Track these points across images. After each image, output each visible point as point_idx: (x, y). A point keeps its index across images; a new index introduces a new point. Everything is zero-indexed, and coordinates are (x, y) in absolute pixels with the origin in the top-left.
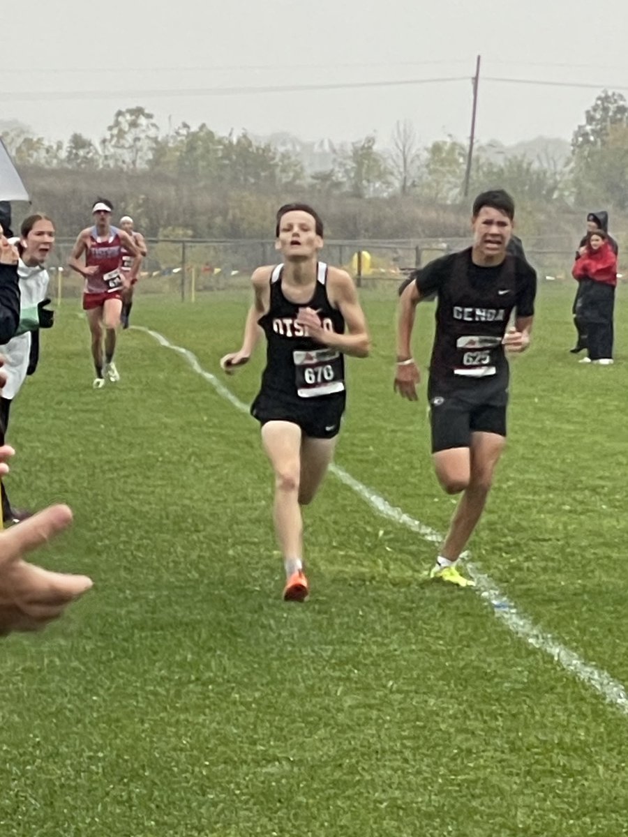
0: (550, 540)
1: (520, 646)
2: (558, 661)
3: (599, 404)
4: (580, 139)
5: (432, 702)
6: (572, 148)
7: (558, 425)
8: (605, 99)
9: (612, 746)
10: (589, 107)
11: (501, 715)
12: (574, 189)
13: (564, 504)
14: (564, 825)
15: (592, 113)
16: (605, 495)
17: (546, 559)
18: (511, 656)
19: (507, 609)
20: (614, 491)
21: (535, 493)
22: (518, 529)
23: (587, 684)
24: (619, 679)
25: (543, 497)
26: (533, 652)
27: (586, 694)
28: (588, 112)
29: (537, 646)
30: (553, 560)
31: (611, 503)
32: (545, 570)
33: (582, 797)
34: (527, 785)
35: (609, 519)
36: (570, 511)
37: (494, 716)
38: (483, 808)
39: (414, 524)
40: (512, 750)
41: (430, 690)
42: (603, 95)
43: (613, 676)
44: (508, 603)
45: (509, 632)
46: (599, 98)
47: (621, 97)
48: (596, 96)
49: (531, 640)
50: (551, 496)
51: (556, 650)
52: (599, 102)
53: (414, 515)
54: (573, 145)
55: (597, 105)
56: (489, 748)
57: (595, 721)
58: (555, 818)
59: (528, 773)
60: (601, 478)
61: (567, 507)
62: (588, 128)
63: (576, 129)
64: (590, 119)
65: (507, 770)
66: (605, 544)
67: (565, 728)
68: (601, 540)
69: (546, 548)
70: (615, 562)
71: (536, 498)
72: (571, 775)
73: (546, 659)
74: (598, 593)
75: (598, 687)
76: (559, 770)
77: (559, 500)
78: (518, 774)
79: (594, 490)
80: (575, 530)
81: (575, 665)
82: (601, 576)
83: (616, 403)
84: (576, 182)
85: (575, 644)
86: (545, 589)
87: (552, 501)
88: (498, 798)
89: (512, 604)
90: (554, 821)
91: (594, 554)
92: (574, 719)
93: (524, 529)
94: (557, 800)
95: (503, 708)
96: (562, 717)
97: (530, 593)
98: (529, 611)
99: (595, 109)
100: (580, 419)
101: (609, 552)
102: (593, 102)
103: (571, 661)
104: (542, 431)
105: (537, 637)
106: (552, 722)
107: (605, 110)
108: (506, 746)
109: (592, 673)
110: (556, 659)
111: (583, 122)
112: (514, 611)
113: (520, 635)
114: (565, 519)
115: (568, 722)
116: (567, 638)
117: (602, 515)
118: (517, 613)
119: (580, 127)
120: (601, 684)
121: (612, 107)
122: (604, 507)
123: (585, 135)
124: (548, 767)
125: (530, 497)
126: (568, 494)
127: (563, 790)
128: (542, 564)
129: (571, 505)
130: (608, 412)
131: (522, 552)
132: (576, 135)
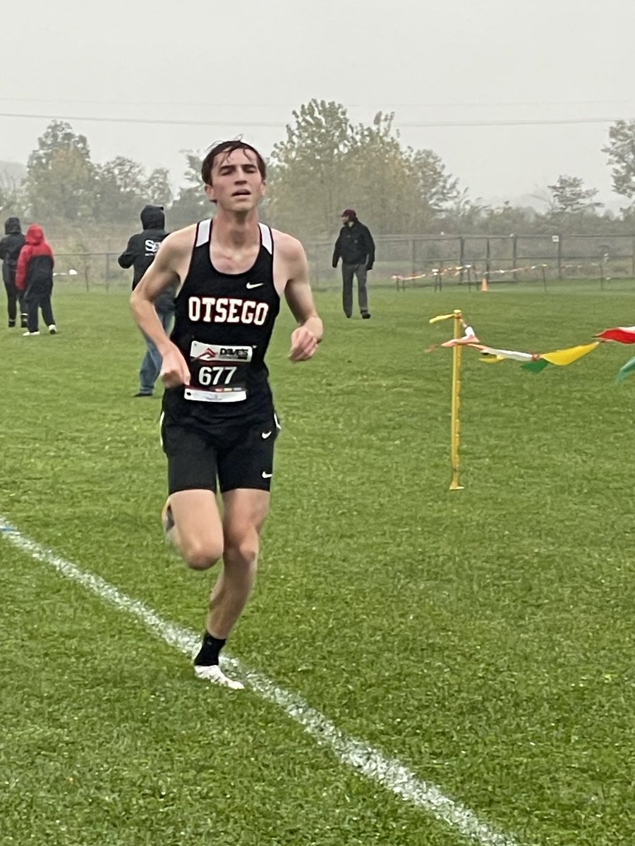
0: (41, 478)
1: (27, 561)
2: (60, 570)
3: (69, 374)
4: (35, 162)
6: (28, 169)
7: (36, 391)
8: (56, 127)
9: (113, 633)
10: (41, 135)
11: (17, 612)
12: (30, 205)
13: (49, 451)
14: (82, 694)
15: (44, 140)
16: (83, 444)
17: (40, 493)
18: (20, 568)
19: (12, 532)
20: (89, 440)
21: (23, 443)
22: (13, 470)
23: (86, 587)
24: (112, 583)
25: (31, 446)
26: (37, 564)
27: (88, 595)
28: (40, 139)
29: (41, 560)
30: (46, 494)
31: (88, 450)
32: (40, 501)
33: (94, 670)
34: (46, 664)
35: (88, 462)
36: (54, 457)
37: (13, 613)
38: (12, 682)
40: (30, 638)
42: (53, 124)
43: (107, 581)
44: (11, 527)
45: (15, 549)
46: (49, 127)
47: (68, 125)
48: (48, 125)
49: (35, 555)
50: (37, 445)
51: (57, 562)
52: (50, 130)
54: (28, 167)
55: (48, 133)
56: (11, 637)
57: (97, 614)
58: (74, 688)
59: (46, 655)
60: (78, 431)
61: (52, 454)
62: (41, 152)
63: (31, 153)
64: (43, 144)
65: (29, 654)
66: (88, 481)
67: (73, 620)
68: (84, 478)
69: (39, 485)
70: (97, 494)
71: (25, 447)
72: (82, 656)
73: (50, 568)
74: (85, 519)
75: (96, 589)
76: (73, 652)
77: (44, 449)
78: (38, 656)
79: (73, 440)
80: (60, 470)
81: (75, 573)
82: (86, 506)
83: (83, 373)
84: (32, 199)
85: (72, 558)
86: (42, 516)
87: (38, 449)
88: (24, 674)
89: (16, 528)
90: (73, 690)
91: (79, 488)
92: (79, 613)
93: (18, 471)
94: (73, 675)
95: (19, 607)
96: (70, 612)
97: (30, 519)
98: (31, 533)
99: (46, 136)
100: (54, 386)
101: (91, 487)
102: (44, 131)
103: (71, 570)
104: (24, 396)
105: (40, 553)
106: (60, 617)
107: (55, 136)
108: (25, 635)
109: (89, 578)
110: (58, 569)
111: (37, 147)
112: (18, 533)
113: (25, 551)
114: (51, 462)
115: (75, 616)
116: (65, 553)
117: (81, 458)
118: (21, 535)
119: (34, 151)
120: (98, 587)
121: (60, 135)
122: (83, 453)
123: (39, 158)
124: (63, 650)
125: (20, 446)
126: (51, 444)
127: (77, 667)
128: (37, 497)
129: (55, 452)
130: (77, 380)
131: (19, 488)
132: (31, 158)
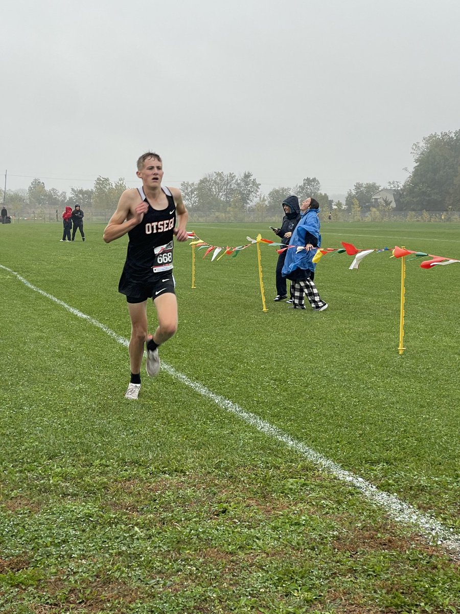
0: (35, 270)
1: (32, 291)
2: (41, 293)
5: (15, 302)
7: (32, 248)
8: (36, 180)
9: (56, 309)
11: (31, 304)
12: (29, 200)
13: (37, 263)
14: (49, 325)
18: (31, 293)
19: (28, 284)
20: (47, 260)
22: (27, 268)
23: (49, 298)
24: (55, 297)
25: (32, 262)
27: (49, 300)
29: (36, 291)
30: (36, 274)
31: (47, 263)
32: (35, 276)
33: (52, 319)
34: (39, 317)
35: (47, 266)
37: (29, 304)
38: (30, 321)
39: (4, 267)
41: (14, 299)
44: (28, 282)
45: (29, 288)
47: (39, 179)
48: (33, 179)
49: (34, 290)
51: (40, 291)
53: (4, 266)
54: (28, 190)
56: (29, 310)
57: (52, 305)
58: (47, 323)
59: (39, 315)
60: (44, 258)
63: (29, 186)
64: (32, 184)
65: (34, 314)
66: (47, 271)
67: (46, 306)
69: (34, 272)
70: (50, 274)
71: (30, 262)
72: (48, 315)
73: (39, 293)
74: (47, 280)
75: (51, 298)
76: (46, 314)
78: (37, 315)
79: (43, 260)
80: (40, 268)
82: (47, 277)
84: (29, 198)
85: (44, 290)
86: (36, 280)
87: (34, 263)
88: (33, 320)
91: (45, 273)
92: (47, 304)
94: (46, 320)
96: (44, 304)
97: (33, 280)
98: (33, 284)
99: (33, 182)
100: (37, 247)
103: (44, 293)
104: (29, 249)
105: (36, 289)
106: (42, 305)
107: (36, 182)
108: (33, 310)
109: (49, 295)
111: (31, 185)
113: (32, 289)
114: (37, 266)
116: (42, 289)
117: (45, 265)
118: (30, 284)
123: (31, 188)
124: (43, 313)
127: (47, 318)
131: (29, 272)
132: (29, 188)
